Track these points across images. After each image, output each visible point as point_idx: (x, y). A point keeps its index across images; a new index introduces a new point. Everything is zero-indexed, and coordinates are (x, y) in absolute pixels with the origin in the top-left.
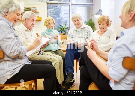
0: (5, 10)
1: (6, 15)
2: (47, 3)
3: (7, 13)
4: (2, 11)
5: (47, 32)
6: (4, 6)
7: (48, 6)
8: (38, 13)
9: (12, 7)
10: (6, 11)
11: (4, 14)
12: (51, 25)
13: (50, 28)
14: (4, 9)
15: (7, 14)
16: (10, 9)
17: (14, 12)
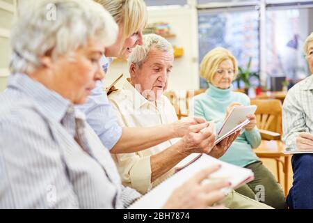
0: (37, 43)
1: (45, 66)
2: (198, 9)
3: (48, 53)
4: (25, 48)
5: (209, 101)
6: (33, 21)
7: (199, 17)
8: (173, 36)
9: (68, 23)
10: (45, 48)
11: (32, 58)
12: (227, 75)
13: (222, 86)
14: (32, 37)
15: (46, 61)
16: (60, 34)
17: (81, 47)
